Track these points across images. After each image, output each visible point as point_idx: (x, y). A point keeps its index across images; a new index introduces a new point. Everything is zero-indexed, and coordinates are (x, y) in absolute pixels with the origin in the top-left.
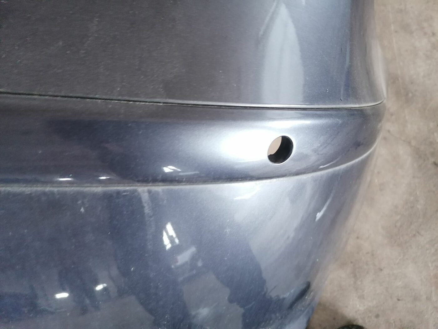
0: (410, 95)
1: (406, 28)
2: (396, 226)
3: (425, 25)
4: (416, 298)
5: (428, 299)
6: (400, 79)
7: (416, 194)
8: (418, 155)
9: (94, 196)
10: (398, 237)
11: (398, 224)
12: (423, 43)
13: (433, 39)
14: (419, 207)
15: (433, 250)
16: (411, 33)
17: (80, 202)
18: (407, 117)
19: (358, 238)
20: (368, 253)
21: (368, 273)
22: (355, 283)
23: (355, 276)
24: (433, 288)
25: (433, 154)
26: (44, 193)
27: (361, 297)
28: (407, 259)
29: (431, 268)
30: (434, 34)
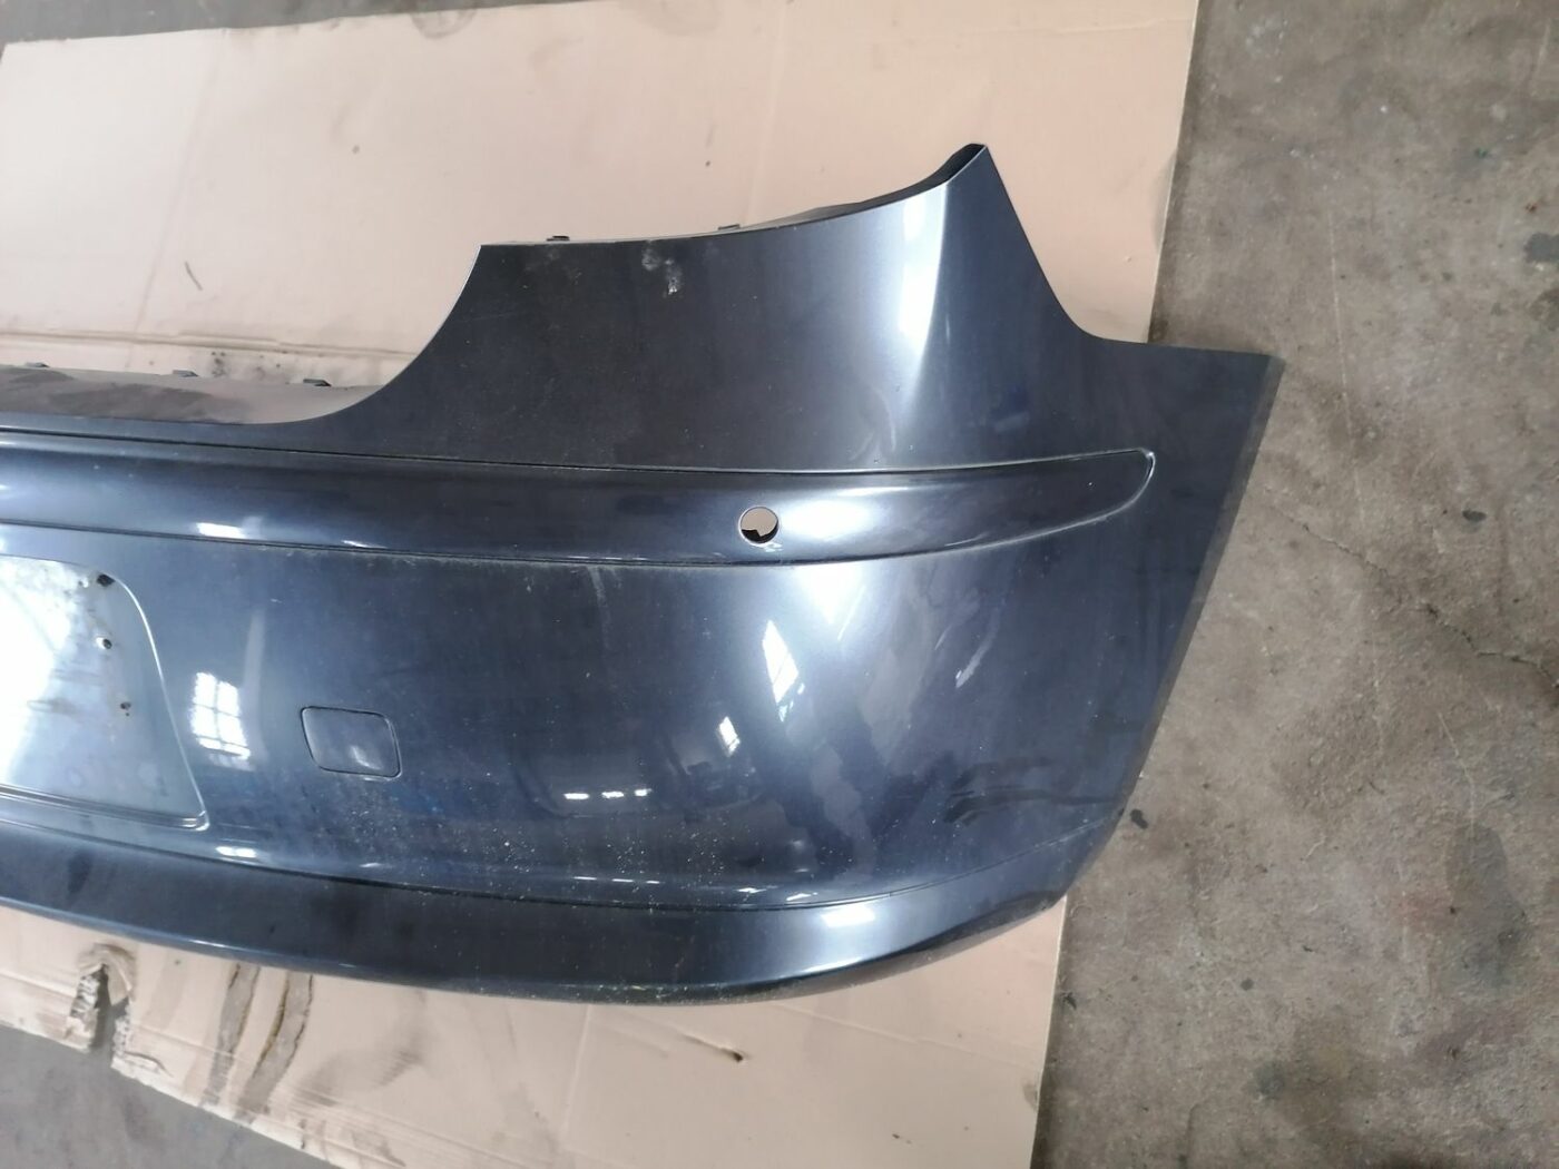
0: (1372, 435)
1: (1371, 266)
2: (1310, 765)
3: (1425, 254)
4: (1355, 952)
5: (1390, 955)
6: (1345, 395)
7: (1372, 684)
8: (1384, 587)
9: (541, 572)
10: (1316, 792)
11: (1316, 761)
12: (1415, 303)
13: (1446, 291)
14: (1378, 719)
15: (1411, 832)
16: (1386, 277)
17: (526, 579)
18: (1358, 492)
19: (1206, 786)
20: (1231, 826)
21: (1227, 874)
22: (1192, 896)
23: (1194, 880)
24: (1405, 930)
25: (1425, 586)
26: (491, 566)
27: (1208, 933)
28: (1336, 848)
29: (1403, 879)
30: (1448, 277)
